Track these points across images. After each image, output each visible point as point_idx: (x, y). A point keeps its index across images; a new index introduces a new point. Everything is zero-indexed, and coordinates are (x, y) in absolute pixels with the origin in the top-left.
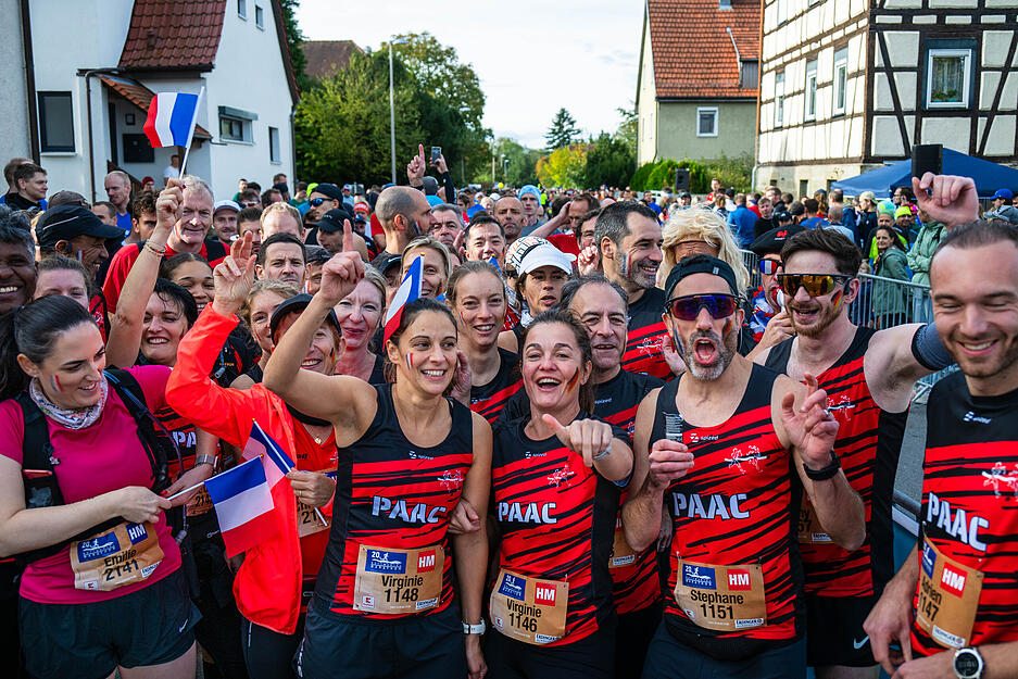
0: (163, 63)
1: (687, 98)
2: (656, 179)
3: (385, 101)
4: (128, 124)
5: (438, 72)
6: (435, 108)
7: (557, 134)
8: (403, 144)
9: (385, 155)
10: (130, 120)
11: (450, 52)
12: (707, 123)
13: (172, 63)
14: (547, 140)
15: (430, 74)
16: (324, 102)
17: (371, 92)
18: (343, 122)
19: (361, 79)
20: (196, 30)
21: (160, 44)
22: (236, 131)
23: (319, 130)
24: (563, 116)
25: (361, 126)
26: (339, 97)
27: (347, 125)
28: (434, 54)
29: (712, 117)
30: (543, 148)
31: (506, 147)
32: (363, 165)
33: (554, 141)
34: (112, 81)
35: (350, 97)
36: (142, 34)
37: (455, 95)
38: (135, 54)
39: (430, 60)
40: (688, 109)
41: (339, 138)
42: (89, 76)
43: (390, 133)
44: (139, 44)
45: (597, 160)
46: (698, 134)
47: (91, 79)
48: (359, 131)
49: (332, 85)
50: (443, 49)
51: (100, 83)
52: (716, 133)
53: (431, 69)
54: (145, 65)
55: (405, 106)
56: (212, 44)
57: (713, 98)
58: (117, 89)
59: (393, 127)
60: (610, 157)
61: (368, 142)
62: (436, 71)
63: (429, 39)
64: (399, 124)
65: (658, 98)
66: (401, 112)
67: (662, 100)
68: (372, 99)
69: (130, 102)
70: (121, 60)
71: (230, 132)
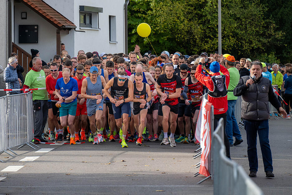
4: (22, 18)
10: (24, 16)
22: (88, 21)
32: (195, 42)
41: (170, 13)
48: (190, 5)
71: (85, 22)
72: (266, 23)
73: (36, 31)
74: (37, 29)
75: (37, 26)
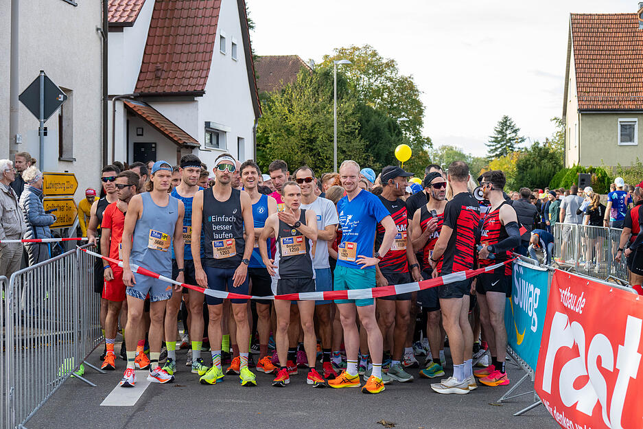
0: (167, 90)
1: (608, 110)
2: (566, 182)
3: (329, 113)
4: (138, 135)
5: (377, 83)
6: (374, 119)
7: (499, 142)
8: (344, 152)
9: (327, 161)
10: (140, 132)
11: (391, 65)
12: (627, 132)
13: (174, 90)
14: (489, 149)
15: (371, 85)
16: (273, 113)
17: (316, 104)
18: (289, 131)
19: (306, 93)
20: (191, 64)
21: (164, 75)
23: (267, 139)
24: (505, 124)
25: (305, 135)
26: (286, 108)
27: (293, 135)
28: (375, 66)
29: (632, 127)
30: (485, 156)
31: (448, 156)
33: (496, 149)
34: (132, 104)
35: (296, 109)
36: (151, 67)
37: (395, 105)
38: (147, 83)
39: (371, 71)
40: (609, 120)
41: (286, 146)
42: (115, 100)
43: (332, 141)
44: (149, 76)
45: (527, 167)
46: (619, 143)
47: (117, 102)
48: (303, 140)
49: (279, 98)
50: (384, 61)
51: (123, 105)
52: (636, 142)
53: (371, 81)
54: (154, 92)
55: (346, 118)
56: (204, 75)
57: (631, 110)
58: (135, 109)
59: (335, 136)
60: (539, 164)
61: (311, 150)
62: (377, 82)
63: (370, 52)
64: (341, 133)
65: (580, 110)
66: (343, 123)
67: (583, 112)
68: (316, 111)
69: (144, 119)
70: (136, 88)
71: (211, 142)
72: (366, 156)
73: (153, 150)
74: (155, 147)
75: (155, 144)
